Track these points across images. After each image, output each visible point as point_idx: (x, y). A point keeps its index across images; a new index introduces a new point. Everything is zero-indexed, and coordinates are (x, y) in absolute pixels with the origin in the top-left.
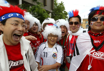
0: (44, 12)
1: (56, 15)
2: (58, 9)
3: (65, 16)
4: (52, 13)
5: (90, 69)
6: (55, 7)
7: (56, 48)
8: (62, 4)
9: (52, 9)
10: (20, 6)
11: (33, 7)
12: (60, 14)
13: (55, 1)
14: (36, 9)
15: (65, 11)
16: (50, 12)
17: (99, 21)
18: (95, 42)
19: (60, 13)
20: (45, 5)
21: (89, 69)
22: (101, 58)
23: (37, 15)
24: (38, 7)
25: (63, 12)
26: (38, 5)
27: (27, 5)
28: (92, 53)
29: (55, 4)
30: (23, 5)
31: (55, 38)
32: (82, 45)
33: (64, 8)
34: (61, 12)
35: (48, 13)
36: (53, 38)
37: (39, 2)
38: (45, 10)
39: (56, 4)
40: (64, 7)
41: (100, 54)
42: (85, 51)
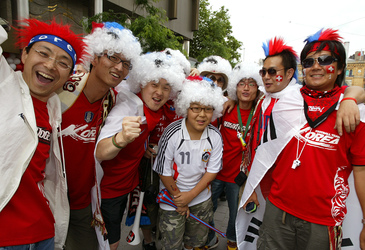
0: (169, 37)
1: (203, 47)
2: (210, 31)
3: (232, 53)
4: (191, 41)
5: (297, 167)
6: (202, 23)
7: (208, 139)
8: (222, 15)
9: (193, 29)
10: (98, 17)
11: (137, 21)
12: (215, 47)
13: (203, 5)
14: (146, 28)
15: (231, 38)
16: (186, 39)
17: (316, 66)
18: (312, 109)
19: (218, 43)
20: (172, 16)
21: (294, 167)
22: (322, 144)
23: (148, 46)
24: (151, 21)
25: (226, 39)
26: (152, 17)
27: (119, 15)
28: (304, 134)
29: (201, 14)
30: (107, 13)
31: (209, 115)
32: (285, 116)
33: (228, 27)
34: (220, 39)
35: (181, 42)
36: (202, 113)
37: (155, 5)
38: (171, 33)
39: (205, 15)
40: (228, 23)
41: (322, 136)
42: (289, 129)
